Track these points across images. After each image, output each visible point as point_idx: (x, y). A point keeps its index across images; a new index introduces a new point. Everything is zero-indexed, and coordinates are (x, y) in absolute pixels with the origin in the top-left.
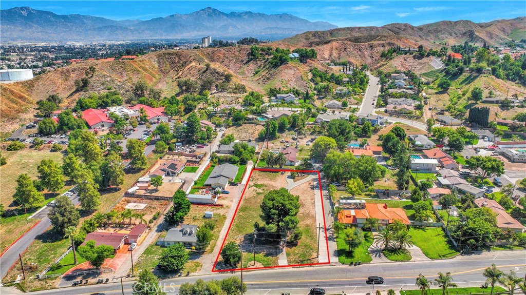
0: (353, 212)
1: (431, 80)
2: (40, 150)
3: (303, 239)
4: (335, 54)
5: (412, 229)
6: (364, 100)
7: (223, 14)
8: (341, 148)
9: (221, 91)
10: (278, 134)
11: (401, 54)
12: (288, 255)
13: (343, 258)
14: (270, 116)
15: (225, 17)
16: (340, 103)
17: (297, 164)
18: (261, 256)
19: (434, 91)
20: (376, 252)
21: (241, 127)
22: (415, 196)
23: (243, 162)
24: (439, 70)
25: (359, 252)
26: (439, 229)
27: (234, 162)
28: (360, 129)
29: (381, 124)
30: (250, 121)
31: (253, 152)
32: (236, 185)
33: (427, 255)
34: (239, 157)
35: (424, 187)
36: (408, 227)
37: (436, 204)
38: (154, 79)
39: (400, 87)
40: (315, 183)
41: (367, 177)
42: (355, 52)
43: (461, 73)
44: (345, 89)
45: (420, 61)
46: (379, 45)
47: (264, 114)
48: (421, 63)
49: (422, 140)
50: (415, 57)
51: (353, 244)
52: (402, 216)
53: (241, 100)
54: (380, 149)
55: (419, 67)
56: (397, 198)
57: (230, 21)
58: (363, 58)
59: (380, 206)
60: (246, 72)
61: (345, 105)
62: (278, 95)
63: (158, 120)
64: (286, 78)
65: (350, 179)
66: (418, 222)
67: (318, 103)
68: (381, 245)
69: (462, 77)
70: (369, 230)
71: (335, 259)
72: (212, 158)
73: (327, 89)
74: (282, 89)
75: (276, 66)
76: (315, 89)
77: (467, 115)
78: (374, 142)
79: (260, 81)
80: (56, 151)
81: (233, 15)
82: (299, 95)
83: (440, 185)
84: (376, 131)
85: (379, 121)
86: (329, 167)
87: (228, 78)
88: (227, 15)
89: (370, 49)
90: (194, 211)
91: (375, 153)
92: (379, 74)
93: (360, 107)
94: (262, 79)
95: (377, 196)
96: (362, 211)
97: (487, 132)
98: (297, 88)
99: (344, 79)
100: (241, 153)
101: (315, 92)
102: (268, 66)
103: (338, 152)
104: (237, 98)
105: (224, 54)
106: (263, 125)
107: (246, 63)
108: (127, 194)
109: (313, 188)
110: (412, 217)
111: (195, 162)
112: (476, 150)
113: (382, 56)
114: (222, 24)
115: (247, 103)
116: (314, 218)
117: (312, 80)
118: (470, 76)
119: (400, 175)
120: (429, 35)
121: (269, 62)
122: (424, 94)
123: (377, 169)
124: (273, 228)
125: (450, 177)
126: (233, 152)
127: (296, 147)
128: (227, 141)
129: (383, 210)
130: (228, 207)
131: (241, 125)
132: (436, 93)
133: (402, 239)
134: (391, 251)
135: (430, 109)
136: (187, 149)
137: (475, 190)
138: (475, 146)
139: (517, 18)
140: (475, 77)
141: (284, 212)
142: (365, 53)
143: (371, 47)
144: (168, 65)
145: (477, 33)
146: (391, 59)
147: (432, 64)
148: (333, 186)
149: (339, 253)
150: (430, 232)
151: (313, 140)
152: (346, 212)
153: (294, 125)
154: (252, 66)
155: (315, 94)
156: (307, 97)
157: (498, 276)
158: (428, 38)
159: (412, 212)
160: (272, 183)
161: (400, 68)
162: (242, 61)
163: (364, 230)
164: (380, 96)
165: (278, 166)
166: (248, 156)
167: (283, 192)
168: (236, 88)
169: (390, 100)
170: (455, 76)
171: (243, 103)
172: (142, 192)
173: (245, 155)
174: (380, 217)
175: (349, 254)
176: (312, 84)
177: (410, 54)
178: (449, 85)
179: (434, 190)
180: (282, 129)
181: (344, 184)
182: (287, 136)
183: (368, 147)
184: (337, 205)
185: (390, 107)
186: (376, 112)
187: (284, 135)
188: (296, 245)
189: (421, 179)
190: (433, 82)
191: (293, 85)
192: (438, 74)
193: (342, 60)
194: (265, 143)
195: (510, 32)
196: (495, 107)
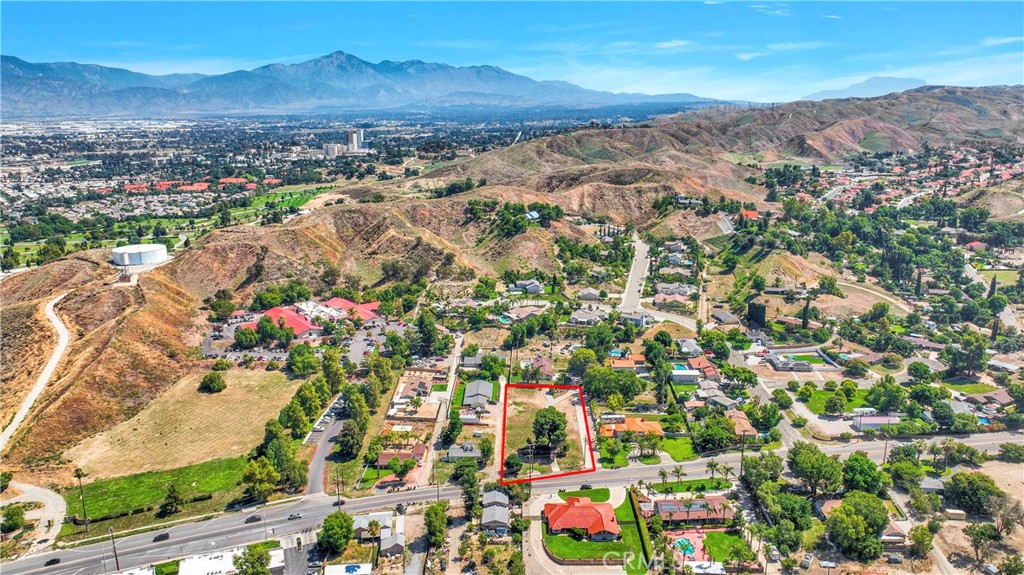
0: (613, 427)
1: (717, 250)
2: (252, 369)
3: (571, 452)
4: (588, 204)
5: (665, 439)
6: (628, 285)
7: (367, 64)
8: (600, 360)
9: (443, 278)
10: (526, 340)
11: (679, 208)
12: (559, 464)
13: (605, 464)
14: (513, 316)
15: (371, 71)
16: (596, 293)
17: (554, 378)
18: (536, 465)
19: (718, 269)
20: (633, 458)
21: (480, 332)
22: (671, 410)
23: (495, 378)
24: (727, 235)
25: (618, 458)
26: (689, 439)
27: (484, 378)
28: (622, 333)
29: (647, 323)
30: (490, 323)
31: (504, 365)
32: (495, 404)
33: (674, 458)
34: (488, 370)
35: (681, 401)
36: (661, 438)
37: (689, 416)
38: (337, 254)
39: (676, 265)
40: (576, 399)
41: (628, 391)
42: (616, 200)
43: (751, 246)
44: (602, 270)
45: (705, 219)
46: (650, 190)
47: (506, 313)
48: (706, 224)
49: (690, 346)
50: (697, 214)
51: (613, 452)
52: (658, 428)
53: (470, 291)
54: (643, 358)
55: (702, 229)
56: (656, 412)
57: (381, 79)
58: (628, 210)
59: (638, 420)
60: (465, 239)
61: (603, 294)
62: (518, 282)
63: (373, 322)
64: (525, 254)
65: (610, 394)
66: (671, 433)
67: (569, 291)
68: (637, 452)
69: (752, 252)
70: (627, 440)
71: (598, 465)
72: (459, 374)
73: (580, 271)
74: (522, 271)
75: (509, 235)
76: (564, 270)
77: (746, 311)
78: (636, 348)
79: (489, 256)
80: (274, 369)
81: (386, 67)
82: (543, 279)
83: (698, 398)
84: (640, 334)
85: (645, 320)
86: (590, 383)
87: (449, 259)
88: (374, 66)
89: (637, 195)
90: (466, 431)
91: (637, 363)
92: (649, 239)
93: (623, 296)
94: (490, 253)
95: (637, 410)
96: (622, 425)
97: (762, 335)
98: (540, 269)
99: (602, 253)
100: (491, 368)
101: (565, 274)
102: (496, 233)
103: (598, 366)
104: (466, 288)
105: (430, 210)
106: (508, 329)
107: (463, 224)
108: (389, 417)
109: (574, 404)
110: (665, 430)
111: (442, 379)
112: (746, 357)
113: (654, 207)
114: (365, 85)
115: (479, 296)
116: (578, 433)
117: (560, 256)
118: (762, 250)
119: (659, 388)
120: (736, 142)
121: (497, 226)
122: (705, 275)
123: (637, 383)
124: (545, 440)
125: (710, 389)
126: (480, 365)
127: (550, 357)
128: (470, 352)
129: (641, 424)
130: (493, 426)
131: (480, 329)
132: (721, 273)
133: (653, 446)
134: (644, 457)
135: (708, 300)
136: (427, 363)
137: (727, 402)
138: (745, 352)
139: (890, 95)
140: (767, 253)
141: (554, 427)
142: (631, 201)
143: (639, 192)
144: (350, 229)
145: (809, 142)
146: (665, 216)
147: (720, 225)
148: (594, 402)
149: (602, 460)
150: (680, 441)
151: (567, 347)
152: (607, 427)
153: (545, 327)
154: (472, 229)
155: (564, 278)
156: (555, 282)
157: (715, 466)
158: (735, 148)
159: (667, 425)
160: (531, 401)
161: (677, 232)
162: (457, 222)
163: (623, 441)
164: (648, 278)
165: (534, 382)
166: (499, 371)
167: (552, 409)
168: (462, 274)
169: (660, 286)
170: (744, 249)
171: (474, 295)
172: (402, 414)
173: (497, 370)
174: (637, 429)
175: (611, 461)
176: (559, 261)
177: (693, 209)
178: (735, 263)
179: (692, 403)
180: (530, 333)
181: (606, 400)
182: (537, 342)
183: (630, 357)
184: (598, 420)
185: (659, 298)
186: (642, 304)
187: (533, 340)
188: (564, 456)
189: (681, 391)
190: (719, 253)
191: (534, 264)
192: (725, 243)
193: (599, 214)
194: (514, 352)
195: (862, 137)
196: (779, 300)
